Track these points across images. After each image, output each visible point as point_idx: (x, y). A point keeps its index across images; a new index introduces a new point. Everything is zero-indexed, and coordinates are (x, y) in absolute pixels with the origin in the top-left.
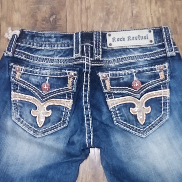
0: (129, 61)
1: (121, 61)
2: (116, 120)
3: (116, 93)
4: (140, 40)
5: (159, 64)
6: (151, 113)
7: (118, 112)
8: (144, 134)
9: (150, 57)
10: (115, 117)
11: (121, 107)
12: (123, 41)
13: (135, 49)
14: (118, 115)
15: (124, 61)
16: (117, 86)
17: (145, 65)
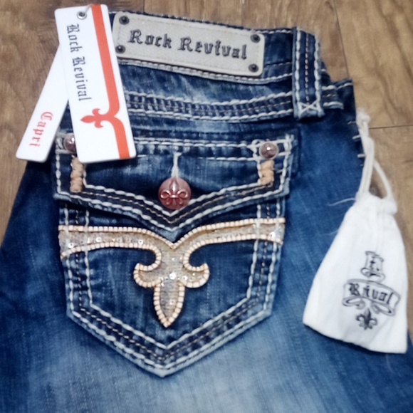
0: (167, 114)
1: (142, 106)
2: (76, 302)
3: (100, 208)
4: (218, 57)
5: (264, 138)
6: (209, 290)
7: (88, 272)
8: (163, 364)
9: (241, 114)
10: (76, 290)
11: (105, 256)
12: (165, 46)
13: (197, 82)
14: (88, 283)
15: (154, 109)
16: (107, 187)
17: (218, 134)
